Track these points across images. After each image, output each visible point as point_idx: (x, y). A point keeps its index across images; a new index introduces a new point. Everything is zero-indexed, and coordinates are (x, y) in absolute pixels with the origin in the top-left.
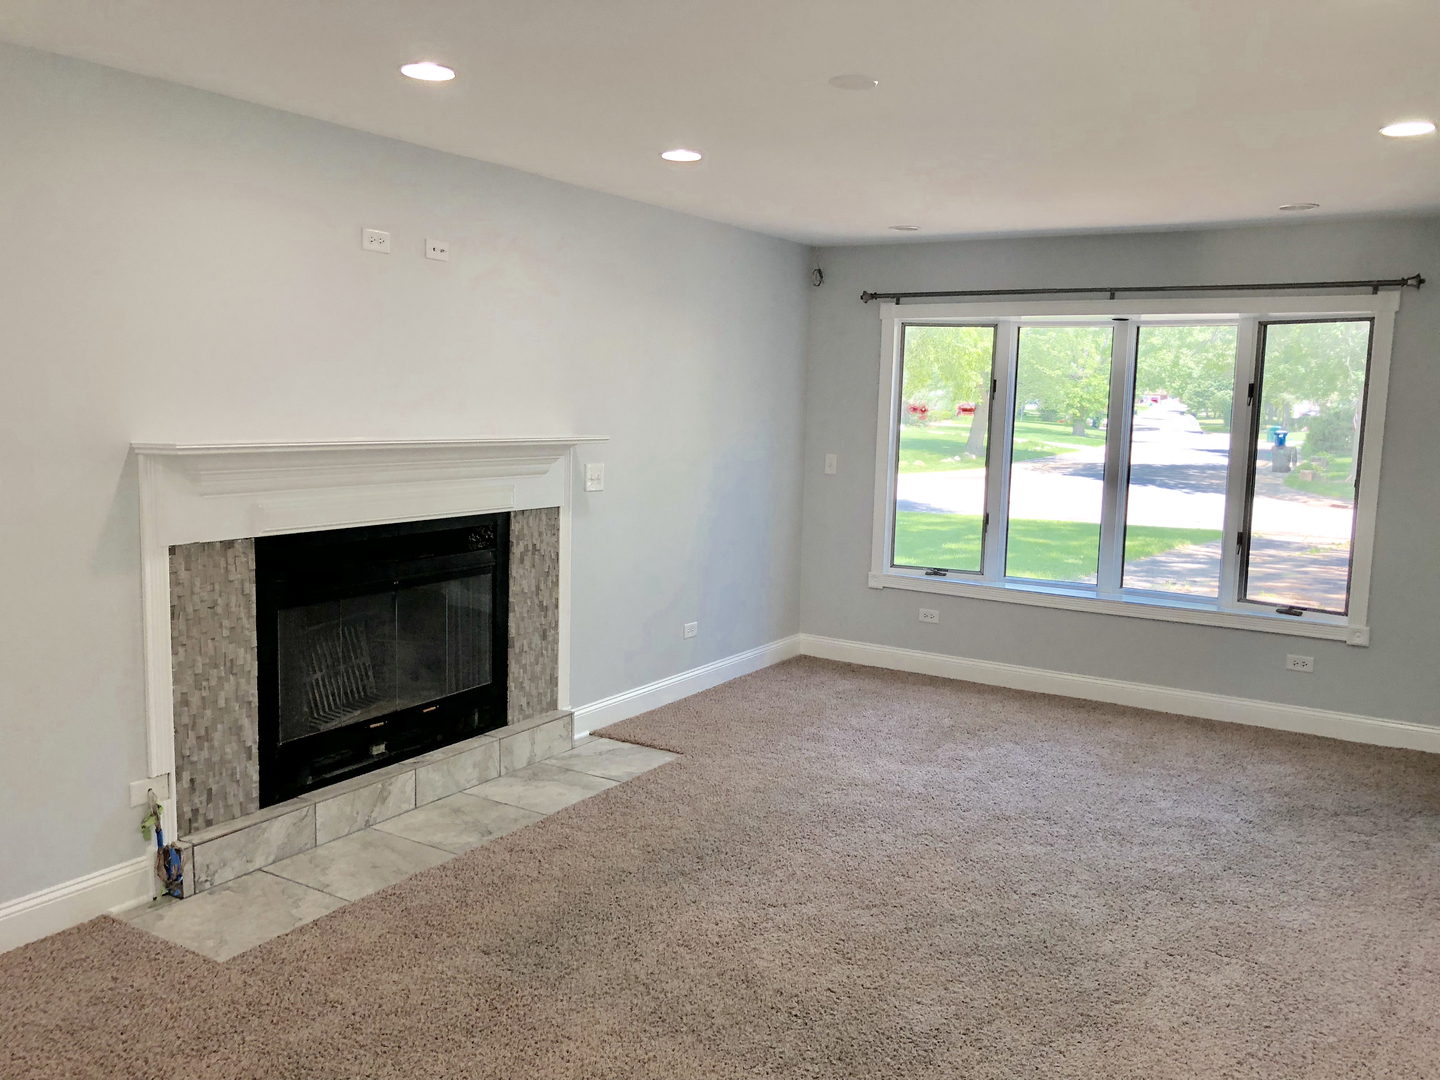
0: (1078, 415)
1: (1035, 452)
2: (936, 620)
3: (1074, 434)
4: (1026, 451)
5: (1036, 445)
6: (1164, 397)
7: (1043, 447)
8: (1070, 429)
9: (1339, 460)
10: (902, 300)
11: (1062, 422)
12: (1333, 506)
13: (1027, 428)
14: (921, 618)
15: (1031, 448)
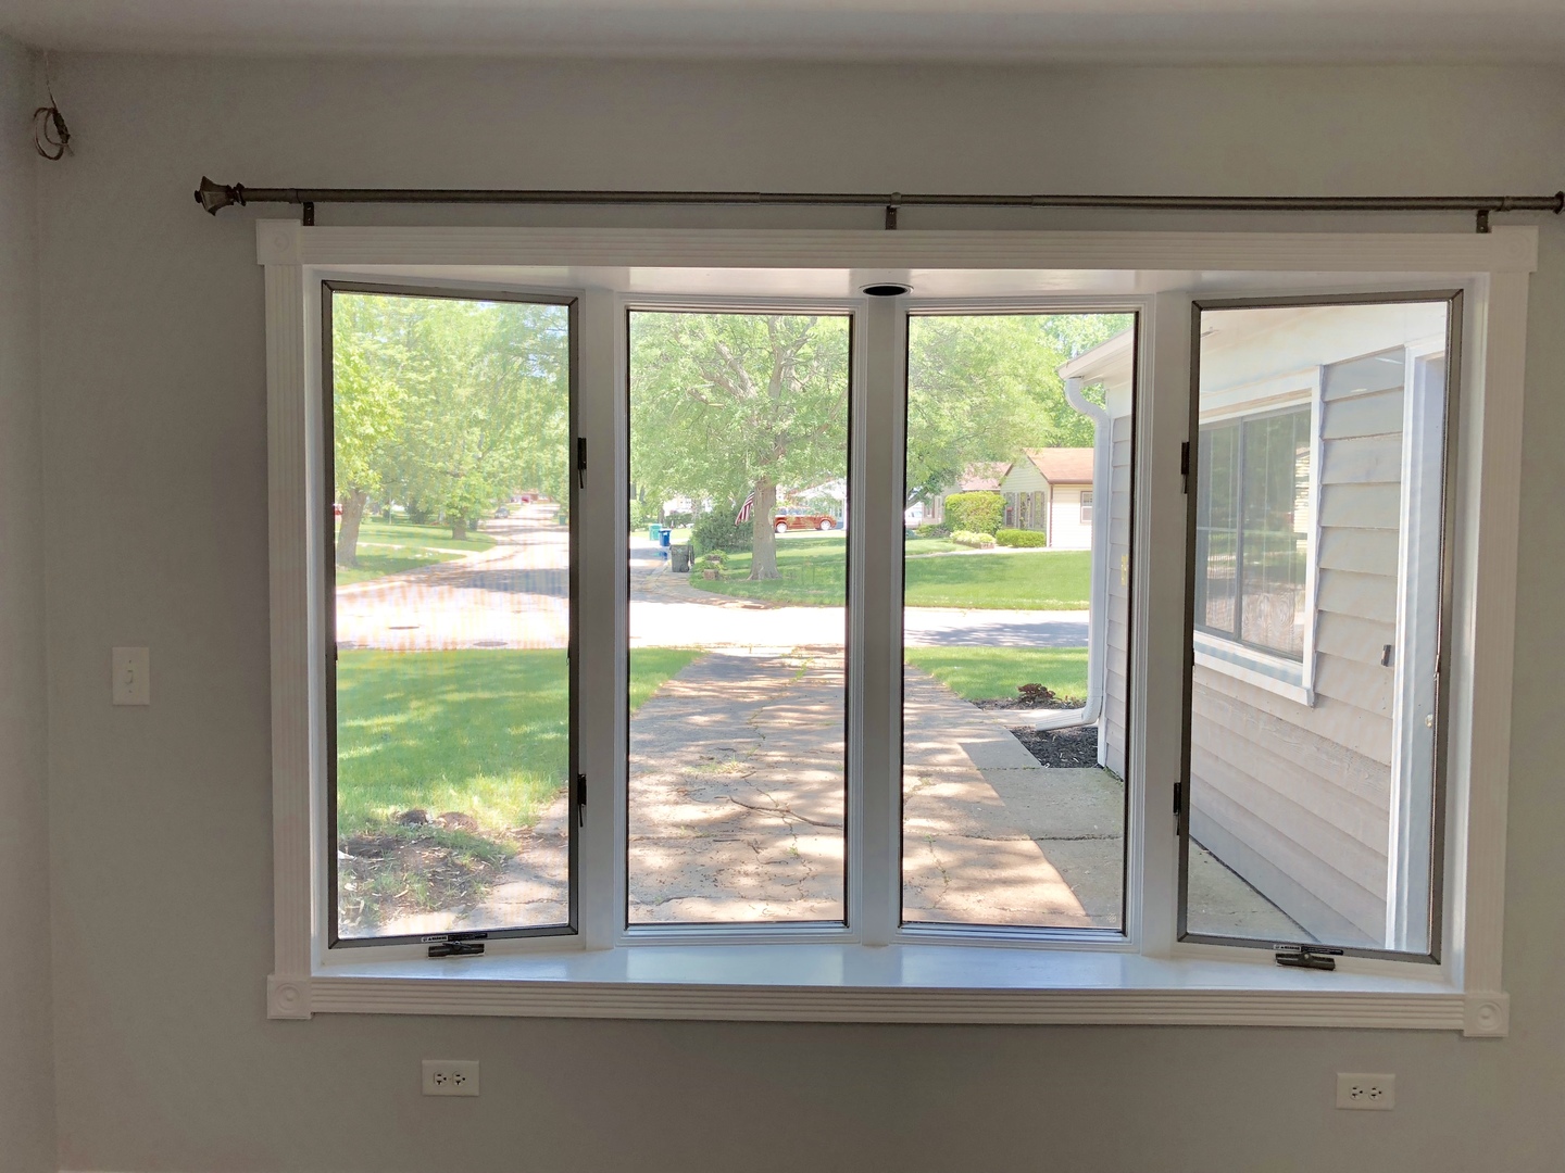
0: (459, 515)
1: (416, 560)
2: (471, 1087)
3: (454, 538)
4: (406, 560)
5: (415, 552)
6: (535, 497)
7: (424, 554)
8: (450, 533)
9: (733, 557)
10: (320, 208)
11: (435, 524)
12: (745, 607)
13: (399, 532)
14: (430, 1087)
15: (411, 557)
